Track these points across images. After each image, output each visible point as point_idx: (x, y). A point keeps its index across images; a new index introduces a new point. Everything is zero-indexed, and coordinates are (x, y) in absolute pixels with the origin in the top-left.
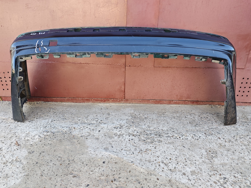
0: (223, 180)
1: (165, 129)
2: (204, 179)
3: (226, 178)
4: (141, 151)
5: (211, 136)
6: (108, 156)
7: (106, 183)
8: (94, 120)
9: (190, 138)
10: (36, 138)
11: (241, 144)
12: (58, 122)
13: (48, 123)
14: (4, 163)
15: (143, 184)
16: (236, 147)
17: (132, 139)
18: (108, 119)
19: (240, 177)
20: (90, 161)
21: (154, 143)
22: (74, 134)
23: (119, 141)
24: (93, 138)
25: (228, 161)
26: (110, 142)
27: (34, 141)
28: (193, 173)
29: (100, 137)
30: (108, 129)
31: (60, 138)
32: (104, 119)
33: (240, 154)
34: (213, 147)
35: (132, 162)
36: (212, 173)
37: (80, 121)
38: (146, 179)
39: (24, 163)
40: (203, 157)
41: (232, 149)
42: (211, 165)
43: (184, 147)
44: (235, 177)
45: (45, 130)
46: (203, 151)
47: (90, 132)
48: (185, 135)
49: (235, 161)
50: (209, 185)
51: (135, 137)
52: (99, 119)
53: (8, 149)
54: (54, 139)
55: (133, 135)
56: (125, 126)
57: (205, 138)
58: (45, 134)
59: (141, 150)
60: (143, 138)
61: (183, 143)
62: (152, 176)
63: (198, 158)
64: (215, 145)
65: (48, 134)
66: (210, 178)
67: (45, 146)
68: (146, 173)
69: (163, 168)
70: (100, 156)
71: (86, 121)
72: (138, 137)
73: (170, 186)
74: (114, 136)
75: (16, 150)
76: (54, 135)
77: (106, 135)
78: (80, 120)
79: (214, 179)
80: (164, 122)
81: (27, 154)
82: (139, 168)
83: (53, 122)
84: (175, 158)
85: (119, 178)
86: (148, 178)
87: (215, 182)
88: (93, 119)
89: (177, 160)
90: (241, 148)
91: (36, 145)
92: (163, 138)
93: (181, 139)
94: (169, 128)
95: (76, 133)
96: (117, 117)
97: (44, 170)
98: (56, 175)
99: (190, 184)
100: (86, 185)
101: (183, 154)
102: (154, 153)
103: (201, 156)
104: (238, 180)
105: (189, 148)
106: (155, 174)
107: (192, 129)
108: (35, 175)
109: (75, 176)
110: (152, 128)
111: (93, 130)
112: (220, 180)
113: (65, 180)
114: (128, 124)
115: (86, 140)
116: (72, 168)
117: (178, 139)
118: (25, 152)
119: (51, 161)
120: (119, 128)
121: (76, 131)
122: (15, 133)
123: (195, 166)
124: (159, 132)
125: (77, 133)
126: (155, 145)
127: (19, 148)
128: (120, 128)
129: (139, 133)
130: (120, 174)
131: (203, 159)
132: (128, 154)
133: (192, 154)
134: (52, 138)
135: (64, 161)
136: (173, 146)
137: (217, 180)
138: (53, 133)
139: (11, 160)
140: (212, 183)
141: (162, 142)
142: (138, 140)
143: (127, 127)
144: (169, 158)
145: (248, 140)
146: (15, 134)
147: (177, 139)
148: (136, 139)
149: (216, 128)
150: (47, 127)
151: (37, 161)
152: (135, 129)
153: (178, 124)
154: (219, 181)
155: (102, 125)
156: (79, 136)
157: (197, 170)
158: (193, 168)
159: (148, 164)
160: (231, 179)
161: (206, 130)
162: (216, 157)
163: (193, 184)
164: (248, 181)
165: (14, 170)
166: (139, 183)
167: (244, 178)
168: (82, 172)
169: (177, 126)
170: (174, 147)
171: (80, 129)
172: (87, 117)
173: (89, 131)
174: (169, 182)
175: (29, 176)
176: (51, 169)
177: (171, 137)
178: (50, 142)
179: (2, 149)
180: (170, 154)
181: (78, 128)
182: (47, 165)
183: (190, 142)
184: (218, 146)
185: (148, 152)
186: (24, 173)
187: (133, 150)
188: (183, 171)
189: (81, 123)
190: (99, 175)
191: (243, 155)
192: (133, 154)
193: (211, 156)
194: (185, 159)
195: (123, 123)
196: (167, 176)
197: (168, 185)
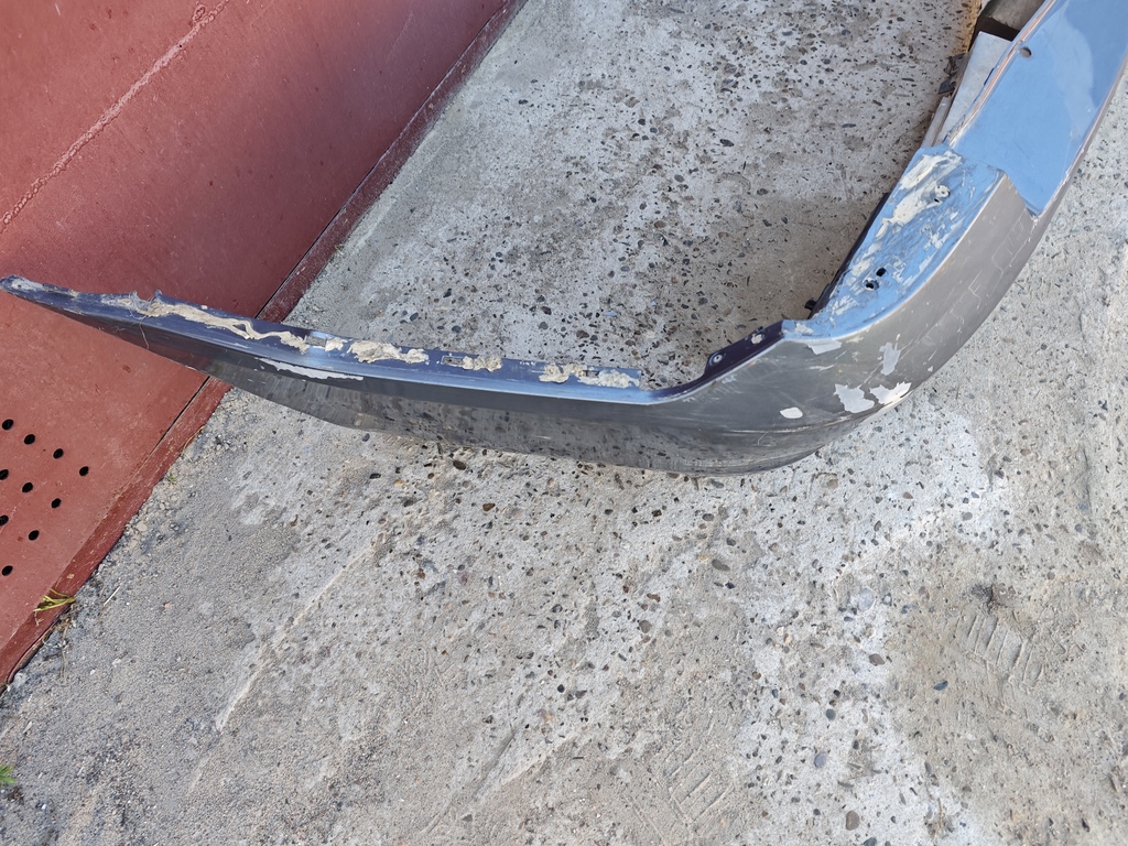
4: (904, 59)
8: (619, 146)
12: (561, 284)
13: (555, 325)
17: (827, 62)
18: (637, 96)
21: (872, 13)
22: (710, 231)
23: (821, 99)
24: (766, 170)
26: (813, 126)
29: (770, 148)
30: (727, 112)
32: (635, 110)
37: (606, 198)
51: (814, 49)
52: (620, 128)
54: (715, 307)
55: (804, 51)
56: (731, 58)
59: (900, 57)
60: (832, 32)
72: (817, 40)
77: (762, 126)
88: (615, 149)
95: (698, 224)
96: (634, 62)
114: (718, 43)
115: (771, 195)
128: (738, 75)
171: (675, 205)
173: (711, 177)
181: (663, 211)
185: (913, 42)
189: (625, 196)
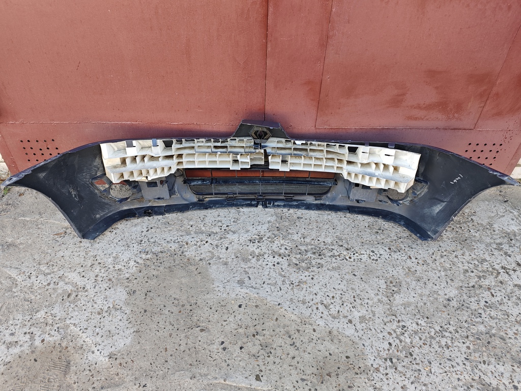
0: (400, 329)
1: (329, 240)
2: (376, 328)
3: (405, 327)
4: (291, 285)
5: (398, 253)
6: (245, 296)
7: (247, 339)
8: (215, 225)
9: (365, 258)
10: (131, 266)
11: (439, 268)
12: (158, 230)
13: (143, 234)
14: (99, 314)
15: (294, 338)
16: (431, 274)
17: (278, 263)
18: (238, 222)
19: (423, 324)
20: (219, 304)
21: (311, 269)
22: (189, 256)
23: (259, 267)
24: (219, 262)
25: (415, 298)
26: (245, 268)
27: (130, 271)
28: (362, 319)
29: (230, 260)
30: (241, 244)
31: (168, 265)
32: (232, 223)
33: (435, 286)
34: (397, 274)
35: (279, 304)
36: (389, 318)
37: (193, 229)
38: (298, 331)
39: (127, 312)
40: (380, 294)
41: (425, 277)
42: (389, 307)
43: (354, 275)
44: (417, 324)
45: (142, 248)
46: (382, 282)
47: (213, 251)
48: (358, 252)
49: (424, 299)
50: (382, 337)
51: (283, 258)
52: (223, 222)
53: (95, 288)
54: (159, 267)
55: (280, 255)
56: (266, 238)
57: (387, 258)
58: (144, 256)
59: (292, 283)
60: (294, 261)
61: (354, 267)
62: (307, 326)
63: (372, 295)
64: (401, 271)
65: (149, 256)
66: (385, 327)
67: (149, 281)
68: (299, 321)
69: (322, 313)
70: (233, 296)
71: (203, 228)
72: (288, 258)
73: (330, 341)
74: (250, 257)
75: (108, 289)
76: (158, 257)
77: (239, 255)
78: (194, 227)
79: (389, 327)
80: (327, 226)
81: (127, 297)
82: (289, 315)
83: (149, 231)
84: (340, 296)
85: (263, 330)
86: (301, 329)
87: (390, 333)
88: (213, 224)
89: (343, 299)
90: (438, 275)
91: (136, 279)
92: (325, 258)
93: (352, 260)
94: (336, 238)
95: (190, 253)
96: (252, 216)
97: (158, 323)
98: (176, 329)
99: (357, 337)
100: (220, 343)
101: (352, 289)
102: (311, 288)
103: (377, 292)
104: (421, 329)
105: (362, 277)
106: (310, 322)
107: (371, 240)
108: (148, 331)
109: (202, 330)
110: (308, 240)
111: (217, 246)
112: (397, 330)
113: (190, 337)
114: (271, 233)
115: (209, 266)
116: (196, 316)
117: (347, 260)
118: (122, 293)
119: (165, 306)
120: (257, 241)
121: (191, 249)
122: (95, 257)
123: (367, 309)
124: (320, 248)
125: (193, 253)
126: (313, 273)
127: (111, 286)
129: (288, 251)
130: (263, 323)
131: (379, 297)
132: (273, 291)
133: (365, 288)
134: (156, 264)
135: (183, 306)
136: (339, 273)
137: (393, 330)
138: (155, 254)
139: (107, 308)
140: (386, 334)
141: (322, 267)
142: (288, 264)
143: (270, 239)
144: (331, 296)
145: (453, 260)
146: (95, 259)
147: (345, 261)
148: (284, 263)
149: (409, 237)
150: (143, 242)
151: (144, 307)
152: (282, 242)
153: (349, 229)
154: (395, 331)
155: (230, 236)
156: (197, 259)
157: (369, 314)
158: (363, 312)
159: (301, 308)
160: (411, 328)
161: (392, 242)
162: (399, 292)
163: (360, 336)
164: (433, 330)
165: (117, 324)
166: (290, 337)
167: (428, 325)
168: (212, 323)
169: (348, 234)
170: (340, 277)
171: (196, 245)
172: (203, 218)
173: (211, 249)
174: (328, 334)
175: (140, 332)
176: (168, 321)
177: (338, 257)
178: (155, 273)
179: (86, 289)
180: (334, 288)
181: (193, 243)
182: (161, 314)
183: (364, 266)
184: (404, 273)
185: (302, 285)
186: (132, 328)
187: (280, 283)
188: (350, 318)
189: (196, 233)
190: (236, 327)
191: (438, 287)
192: (281, 290)
193: (391, 291)
194: (354, 297)
195: (263, 229)
196: (327, 325)
197: (328, 338)
